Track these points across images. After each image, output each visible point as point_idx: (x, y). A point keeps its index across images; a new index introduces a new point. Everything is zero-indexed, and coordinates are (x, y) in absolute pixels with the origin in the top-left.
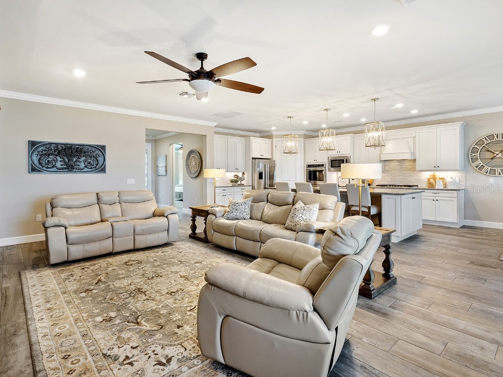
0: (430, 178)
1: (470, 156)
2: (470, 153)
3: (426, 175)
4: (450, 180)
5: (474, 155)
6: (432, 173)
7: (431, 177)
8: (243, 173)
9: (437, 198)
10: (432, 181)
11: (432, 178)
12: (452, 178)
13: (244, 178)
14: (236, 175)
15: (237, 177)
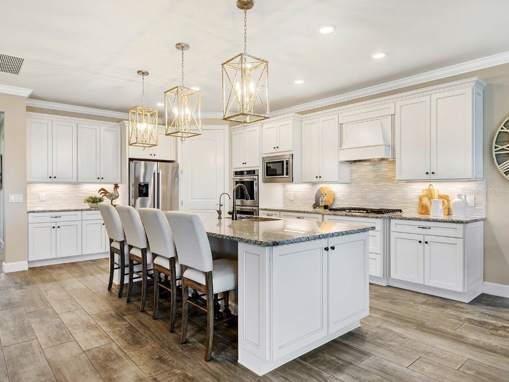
0: (423, 196)
1: (494, 150)
2: (494, 145)
3: (418, 190)
4: (457, 200)
5: (501, 147)
6: (425, 186)
7: (424, 194)
8: (116, 186)
9: (427, 239)
10: (425, 201)
11: (426, 196)
12: (459, 196)
13: (117, 195)
14: (103, 189)
15: (105, 192)
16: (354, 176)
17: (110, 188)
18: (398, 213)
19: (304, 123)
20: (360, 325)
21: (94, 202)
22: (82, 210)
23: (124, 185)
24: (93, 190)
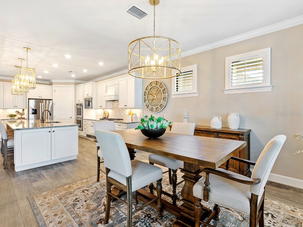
5: (145, 97)
8: (23, 110)
13: (24, 113)
14: (17, 111)
15: (18, 112)
16: (114, 106)
17: (21, 111)
18: (122, 120)
19: (98, 85)
20: (77, 158)
21: (11, 117)
22: (4, 120)
23: (27, 110)
24: (13, 112)
